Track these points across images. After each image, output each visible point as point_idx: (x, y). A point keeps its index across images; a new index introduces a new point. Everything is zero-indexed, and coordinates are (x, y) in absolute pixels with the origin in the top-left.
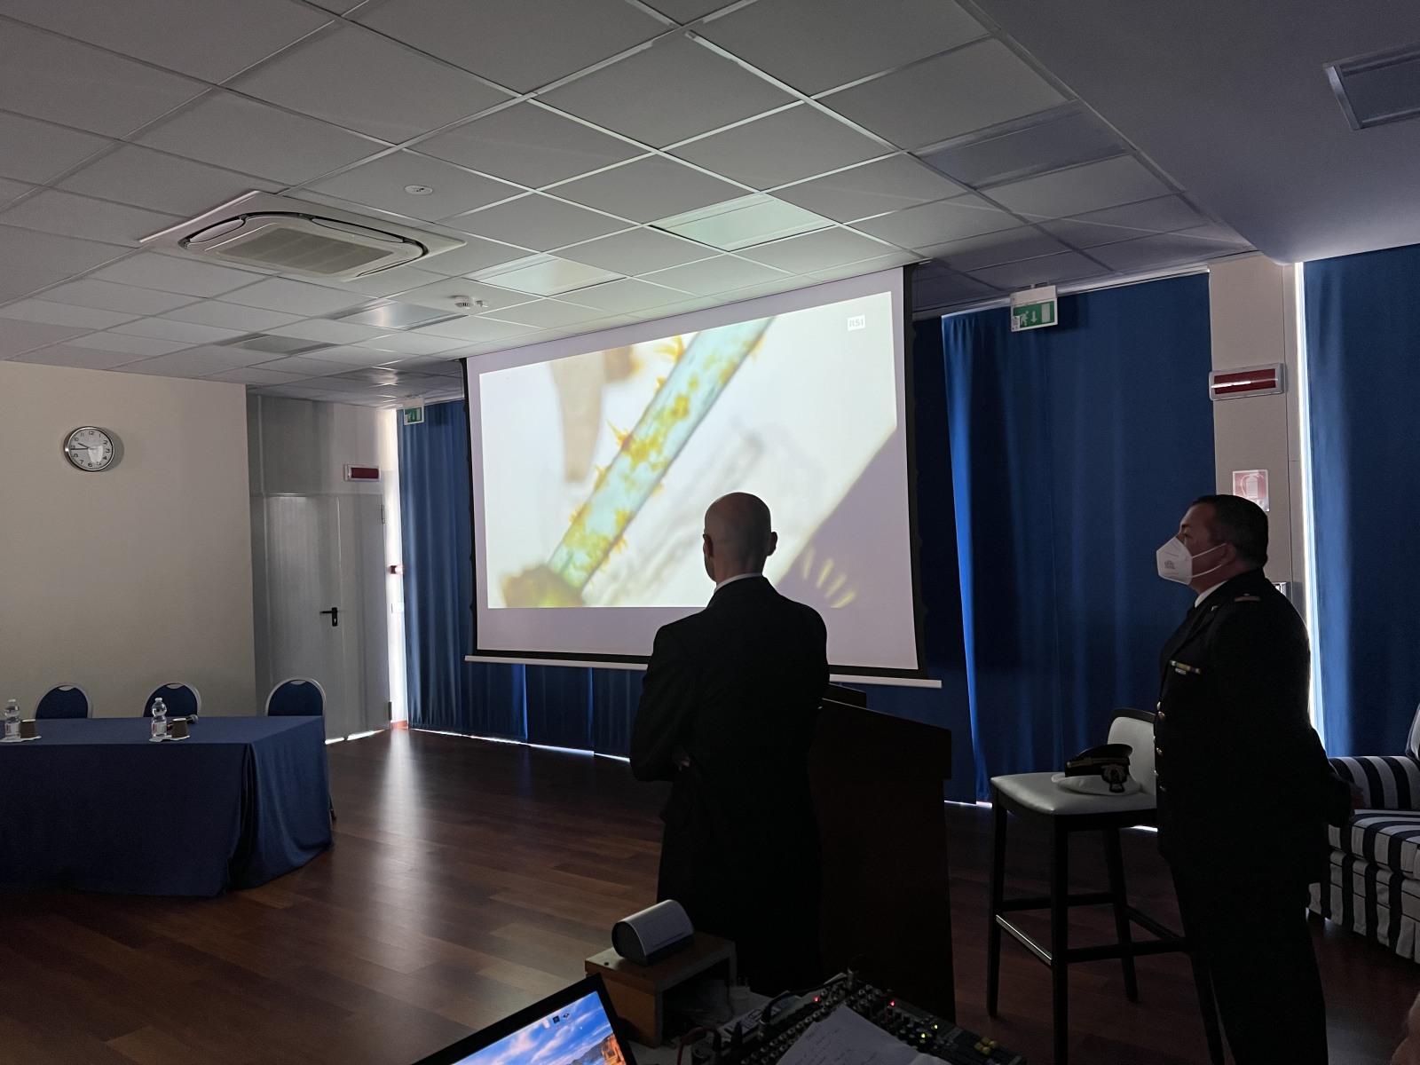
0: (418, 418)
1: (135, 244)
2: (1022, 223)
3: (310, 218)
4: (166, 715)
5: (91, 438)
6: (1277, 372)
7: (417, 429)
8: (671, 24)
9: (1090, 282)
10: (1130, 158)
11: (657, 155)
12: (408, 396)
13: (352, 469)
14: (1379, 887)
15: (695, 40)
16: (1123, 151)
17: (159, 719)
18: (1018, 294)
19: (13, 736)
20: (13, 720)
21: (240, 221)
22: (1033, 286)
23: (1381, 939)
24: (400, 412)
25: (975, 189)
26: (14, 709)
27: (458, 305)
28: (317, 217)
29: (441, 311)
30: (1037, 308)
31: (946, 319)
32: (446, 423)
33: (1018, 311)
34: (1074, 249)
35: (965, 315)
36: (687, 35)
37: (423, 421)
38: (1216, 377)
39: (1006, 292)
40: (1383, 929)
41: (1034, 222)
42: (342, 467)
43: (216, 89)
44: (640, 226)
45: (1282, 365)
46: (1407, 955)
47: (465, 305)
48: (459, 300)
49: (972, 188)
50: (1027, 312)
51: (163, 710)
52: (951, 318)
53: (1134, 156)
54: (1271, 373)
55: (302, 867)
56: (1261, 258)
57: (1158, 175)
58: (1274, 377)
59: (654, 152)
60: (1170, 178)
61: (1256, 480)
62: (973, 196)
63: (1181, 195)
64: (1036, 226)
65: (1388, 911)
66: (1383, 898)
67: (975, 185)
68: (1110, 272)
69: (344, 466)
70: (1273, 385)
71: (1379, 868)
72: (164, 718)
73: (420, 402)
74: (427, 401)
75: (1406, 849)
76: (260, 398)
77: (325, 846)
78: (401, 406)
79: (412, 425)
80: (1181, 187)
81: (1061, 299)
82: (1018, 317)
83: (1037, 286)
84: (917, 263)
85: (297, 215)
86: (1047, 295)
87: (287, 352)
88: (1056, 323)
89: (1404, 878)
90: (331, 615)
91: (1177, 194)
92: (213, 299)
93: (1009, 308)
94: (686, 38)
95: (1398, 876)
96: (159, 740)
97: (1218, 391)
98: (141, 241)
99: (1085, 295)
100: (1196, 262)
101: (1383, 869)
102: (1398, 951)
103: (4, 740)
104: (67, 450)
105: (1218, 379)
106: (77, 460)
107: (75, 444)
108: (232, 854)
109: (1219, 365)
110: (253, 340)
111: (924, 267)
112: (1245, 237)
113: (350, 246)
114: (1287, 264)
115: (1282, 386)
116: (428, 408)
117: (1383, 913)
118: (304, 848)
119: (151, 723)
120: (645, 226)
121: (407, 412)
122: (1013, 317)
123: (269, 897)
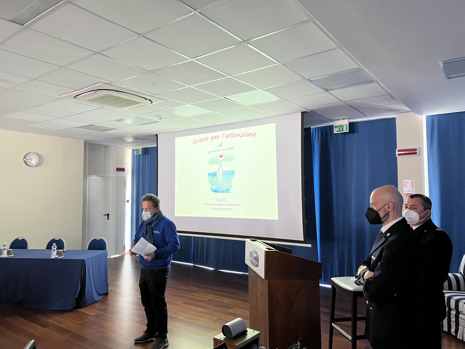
0: (139, 152)
1: (59, 97)
2: (340, 101)
3: (117, 91)
4: (56, 249)
5: (33, 156)
6: (418, 150)
7: (138, 156)
8: (241, 41)
9: (359, 119)
10: (376, 84)
11: (230, 78)
12: (136, 145)
13: (116, 168)
14: (452, 316)
15: (248, 45)
16: (374, 82)
17: (54, 250)
18: (336, 122)
19: (5, 255)
20: (5, 249)
21: (95, 91)
22: (341, 119)
23: (452, 333)
24: (133, 150)
25: (327, 91)
26: (5, 246)
27: (159, 119)
28: (119, 91)
29: (152, 120)
30: (342, 126)
31: (312, 128)
32: (148, 154)
33: (336, 127)
34: (355, 109)
35: (319, 127)
36: (246, 44)
37: (141, 153)
38: (398, 150)
39: (333, 121)
40: (453, 330)
41: (344, 101)
42: (113, 167)
43: (96, 53)
44: (221, 98)
45: (419, 148)
46: (461, 339)
47: (161, 119)
48: (160, 117)
49: (326, 90)
50: (339, 127)
51: (56, 247)
52: (314, 128)
53: (377, 83)
54: (416, 150)
55: (98, 301)
56: (413, 114)
57: (383, 89)
58: (416, 151)
59: (230, 76)
60: (388, 90)
61: (411, 183)
62: (326, 92)
63: (390, 95)
64: (345, 102)
65: (455, 324)
66: (453, 320)
67: (327, 89)
68: (365, 116)
69: (114, 167)
70: (416, 153)
71: (452, 310)
72: (56, 250)
73: (140, 147)
74: (143, 147)
75: (461, 304)
76: (88, 144)
77: (106, 294)
78: (133, 148)
79: (137, 155)
80: (390, 92)
81: (350, 124)
82: (336, 129)
83: (342, 119)
84: (306, 111)
85: (113, 90)
86: (345, 123)
87: (100, 131)
88: (348, 131)
89: (460, 313)
90: (107, 216)
91: (389, 95)
92: (79, 114)
93: (333, 126)
94: (246, 45)
95: (458, 313)
96: (54, 257)
97: (399, 155)
98: (61, 96)
99: (357, 123)
100: (392, 114)
101: (453, 310)
102: (458, 337)
103: (1, 256)
104: (25, 160)
105: (399, 151)
106: (28, 163)
107: (28, 158)
108: (77, 297)
109: (400, 146)
110: (89, 127)
111: (308, 112)
112: (408, 108)
113: (129, 100)
114: (421, 116)
115: (419, 154)
116: (142, 149)
117: (453, 324)
118: (100, 295)
119: (51, 251)
120: (223, 98)
121: (136, 150)
122: (334, 129)
123: (89, 311)
